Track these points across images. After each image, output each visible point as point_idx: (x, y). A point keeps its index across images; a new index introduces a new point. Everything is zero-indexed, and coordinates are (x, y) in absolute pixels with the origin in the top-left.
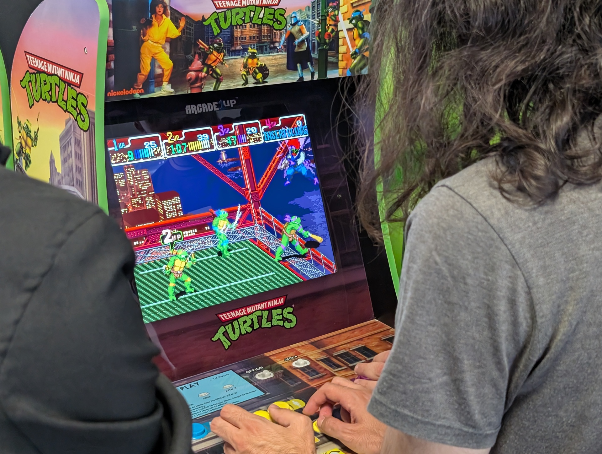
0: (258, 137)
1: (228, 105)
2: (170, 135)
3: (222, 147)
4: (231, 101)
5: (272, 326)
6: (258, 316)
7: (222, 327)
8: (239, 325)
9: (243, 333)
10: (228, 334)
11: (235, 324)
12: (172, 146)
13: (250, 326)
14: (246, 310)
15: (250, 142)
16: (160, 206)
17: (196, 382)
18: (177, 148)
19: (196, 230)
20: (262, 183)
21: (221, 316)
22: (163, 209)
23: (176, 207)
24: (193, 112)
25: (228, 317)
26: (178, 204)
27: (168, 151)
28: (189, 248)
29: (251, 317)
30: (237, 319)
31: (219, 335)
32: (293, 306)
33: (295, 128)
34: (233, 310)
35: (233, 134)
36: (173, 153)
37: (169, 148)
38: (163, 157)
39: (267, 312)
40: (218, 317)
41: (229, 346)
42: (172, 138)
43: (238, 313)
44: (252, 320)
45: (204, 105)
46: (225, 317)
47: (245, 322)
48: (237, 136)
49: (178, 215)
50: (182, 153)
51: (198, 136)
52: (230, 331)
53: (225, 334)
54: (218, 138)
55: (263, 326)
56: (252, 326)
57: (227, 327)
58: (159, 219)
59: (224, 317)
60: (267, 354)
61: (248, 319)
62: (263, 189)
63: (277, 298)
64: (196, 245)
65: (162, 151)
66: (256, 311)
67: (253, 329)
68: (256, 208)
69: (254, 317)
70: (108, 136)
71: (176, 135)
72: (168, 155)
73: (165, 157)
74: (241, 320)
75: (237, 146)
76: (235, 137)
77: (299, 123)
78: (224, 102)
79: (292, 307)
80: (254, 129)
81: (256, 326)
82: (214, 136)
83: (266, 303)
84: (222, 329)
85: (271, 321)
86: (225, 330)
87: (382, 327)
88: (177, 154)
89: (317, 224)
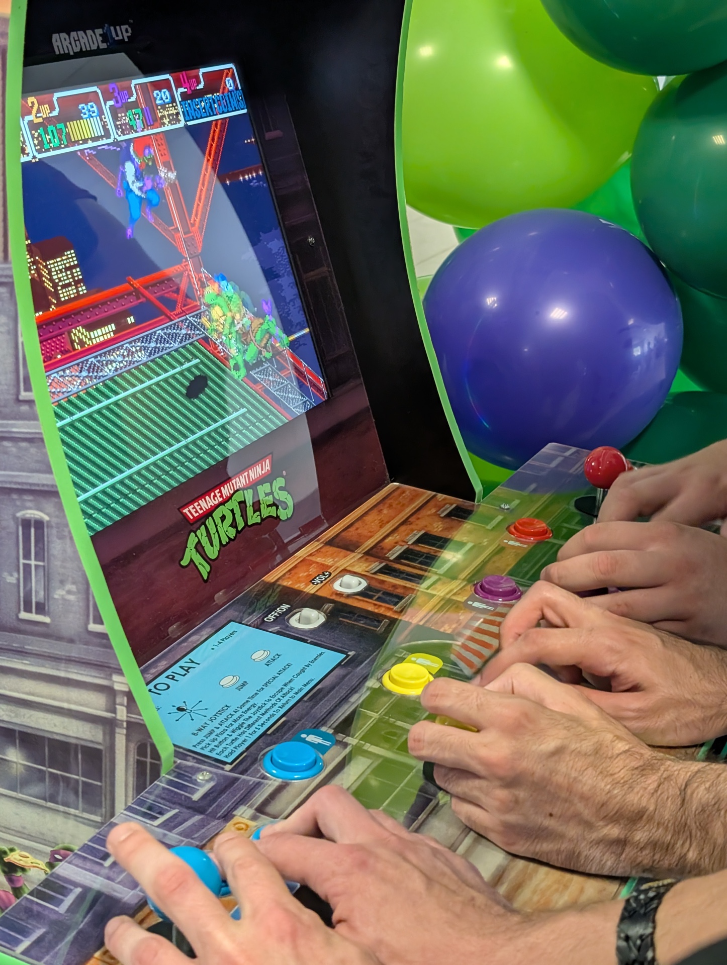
0: (175, 112)
1: (120, 38)
2: (33, 103)
3: (123, 133)
4: (124, 27)
5: (262, 520)
6: (240, 503)
7: (192, 534)
8: (216, 526)
9: (224, 543)
10: (203, 548)
11: (209, 522)
12: (41, 131)
13: (231, 526)
14: (220, 492)
15: (164, 124)
16: (45, 272)
18: (50, 137)
19: (113, 327)
20: (196, 215)
21: (186, 511)
23: (72, 274)
25: (196, 512)
26: (75, 267)
27: (36, 142)
29: (229, 505)
30: (209, 513)
31: (190, 554)
32: (284, 473)
34: (202, 496)
36: (47, 146)
37: (36, 135)
38: (31, 156)
39: (250, 491)
40: (182, 513)
41: (209, 573)
42: (38, 111)
43: (206, 503)
44: (232, 511)
46: (193, 511)
47: (223, 518)
48: (142, 109)
49: (78, 292)
50: (59, 148)
51: (81, 106)
52: (205, 541)
53: (199, 548)
54: (114, 111)
55: (249, 523)
56: (234, 525)
57: (198, 532)
58: (49, 304)
61: (224, 510)
62: (201, 228)
63: (259, 461)
64: (120, 359)
65: (27, 143)
66: (235, 492)
67: (238, 532)
68: (198, 271)
69: (233, 504)
71: (44, 104)
73: (34, 157)
74: (217, 514)
76: (138, 111)
77: (229, 83)
81: (241, 524)
82: (106, 109)
83: (246, 474)
84: (192, 540)
85: (259, 510)
86: (197, 540)
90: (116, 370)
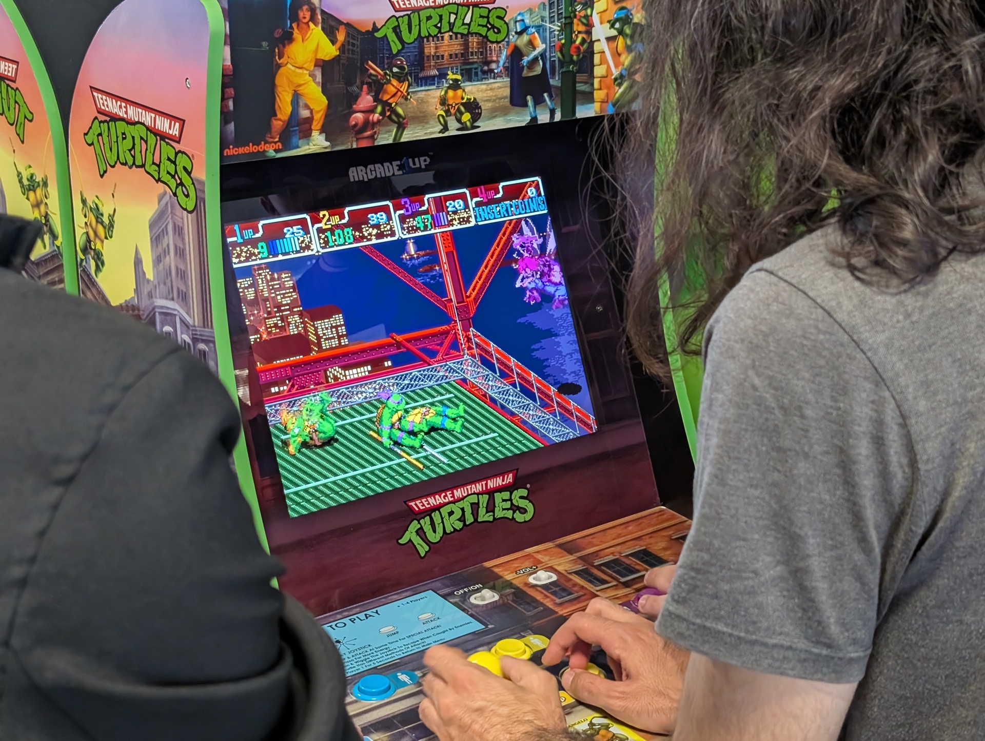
0: (466, 215)
1: (418, 166)
2: (324, 216)
3: (409, 232)
4: (422, 159)
5: (494, 519)
6: (472, 504)
7: (415, 522)
8: (442, 519)
9: (448, 531)
10: (425, 533)
11: (436, 516)
12: (328, 234)
13: (459, 520)
14: (453, 493)
15: (453, 225)
16: (311, 329)
17: (374, 610)
18: (337, 237)
19: (369, 368)
20: (474, 290)
21: (412, 504)
22: (316, 334)
23: (337, 331)
24: (361, 179)
25: (423, 505)
26: (341, 326)
27: (322, 241)
28: (360, 396)
29: (460, 504)
30: (438, 508)
31: (410, 535)
32: (528, 486)
33: (526, 200)
34: (433, 494)
35: (426, 212)
36: (331, 244)
37: (323, 236)
38: (315, 251)
39: (486, 497)
40: (408, 506)
41: (426, 552)
42: (329, 220)
43: (439, 500)
44: (463, 509)
45: (378, 166)
46: (420, 505)
47: (451, 513)
48: (432, 216)
49: (340, 343)
50: (344, 244)
51: (369, 216)
52: (427, 528)
53: (420, 532)
54: (403, 219)
55: (480, 520)
56: (462, 519)
57: (422, 521)
58: (311, 350)
59: (418, 505)
60: (488, 564)
61: (456, 508)
62: (476, 300)
63: (503, 474)
64: (371, 391)
65: (313, 242)
66: (468, 495)
67: (465, 525)
68: (466, 330)
69: (466, 504)
70: (226, 219)
71: (334, 215)
72: (323, 248)
73: (318, 252)
74: (445, 511)
75: (433, 231)
76: (429, 216)
77: (531, 192)
78: (410, 160)
79: (526, 488)
80: (459, 204)
81: (470, 519)
82: (395, 216)
83: (484, 483)
84: (414, 526)
85: (493, 511)
86: (419, 526)
87: (673, 517)
88: (339, 245)
89: (564, 354)
90: (366, 398)
